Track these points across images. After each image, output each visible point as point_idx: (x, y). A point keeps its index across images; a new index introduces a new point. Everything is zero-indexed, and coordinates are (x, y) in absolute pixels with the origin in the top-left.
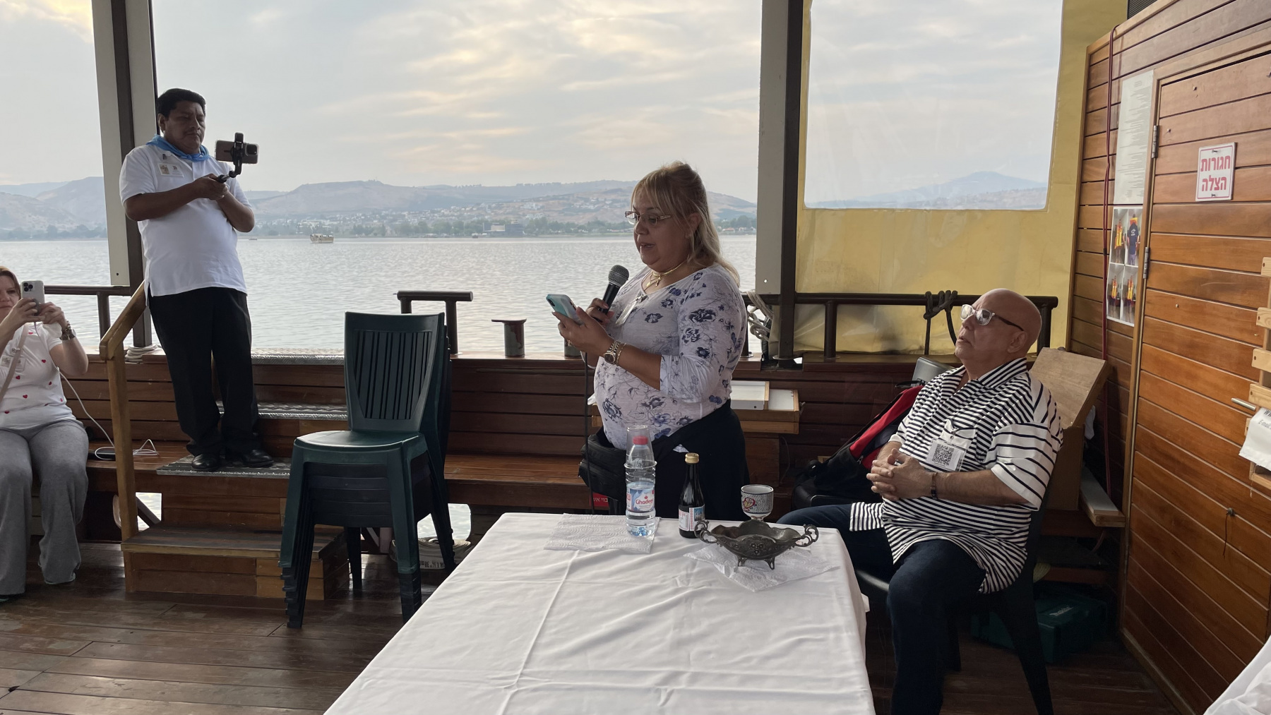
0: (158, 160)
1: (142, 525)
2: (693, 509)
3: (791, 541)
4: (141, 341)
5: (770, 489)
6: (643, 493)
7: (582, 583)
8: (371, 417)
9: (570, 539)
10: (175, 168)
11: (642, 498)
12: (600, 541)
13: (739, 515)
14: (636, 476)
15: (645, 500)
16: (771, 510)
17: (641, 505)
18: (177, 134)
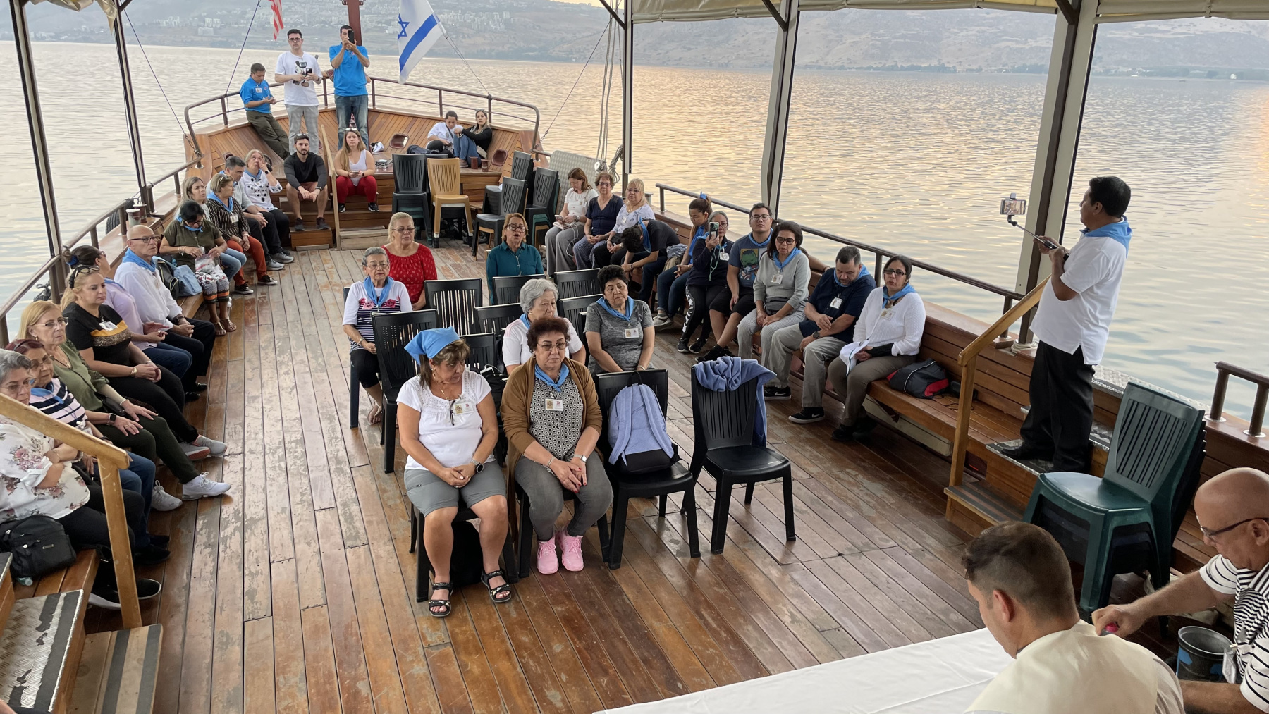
4: (1024, 339)
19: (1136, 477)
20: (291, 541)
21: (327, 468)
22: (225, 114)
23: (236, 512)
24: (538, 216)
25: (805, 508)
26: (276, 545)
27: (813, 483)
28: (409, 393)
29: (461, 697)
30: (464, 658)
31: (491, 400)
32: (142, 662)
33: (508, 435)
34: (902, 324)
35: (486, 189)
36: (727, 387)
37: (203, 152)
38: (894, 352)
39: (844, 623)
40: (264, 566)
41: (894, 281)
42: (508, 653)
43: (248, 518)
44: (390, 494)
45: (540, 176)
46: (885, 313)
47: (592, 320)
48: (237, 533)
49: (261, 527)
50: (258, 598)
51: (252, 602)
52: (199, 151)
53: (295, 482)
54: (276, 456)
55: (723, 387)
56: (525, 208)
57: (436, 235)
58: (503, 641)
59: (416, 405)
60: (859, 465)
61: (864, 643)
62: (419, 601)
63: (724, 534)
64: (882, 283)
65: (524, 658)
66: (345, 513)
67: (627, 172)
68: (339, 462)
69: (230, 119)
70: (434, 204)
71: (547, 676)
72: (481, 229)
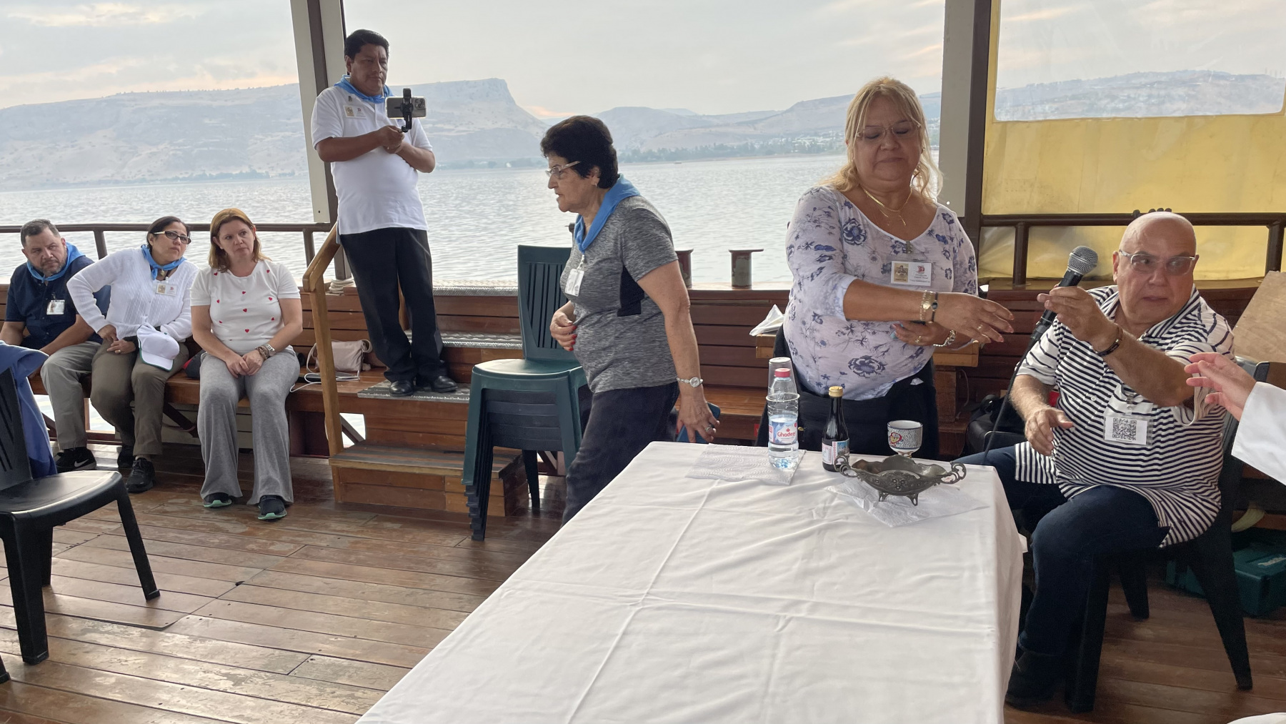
0: (345, 102)
1: (347, 442)
2: (837, 442)
3: (936, 479)
4: (340, 275)
5: (918, 425)
6: (785, 426)
7: (717, 511)
8: (543, 347)
9: (712, 468)
10: (359, 110)
11: (784, 431)
12: (741, 471)
13: (884, 449)
14: (779, 410)
15: (787, 433)
16: (919, 446)
17: (782, 437)
18: (360, 76)
39: (313, 649)
41: (179, 247)
46: (163, 287)
61: (358, 655)
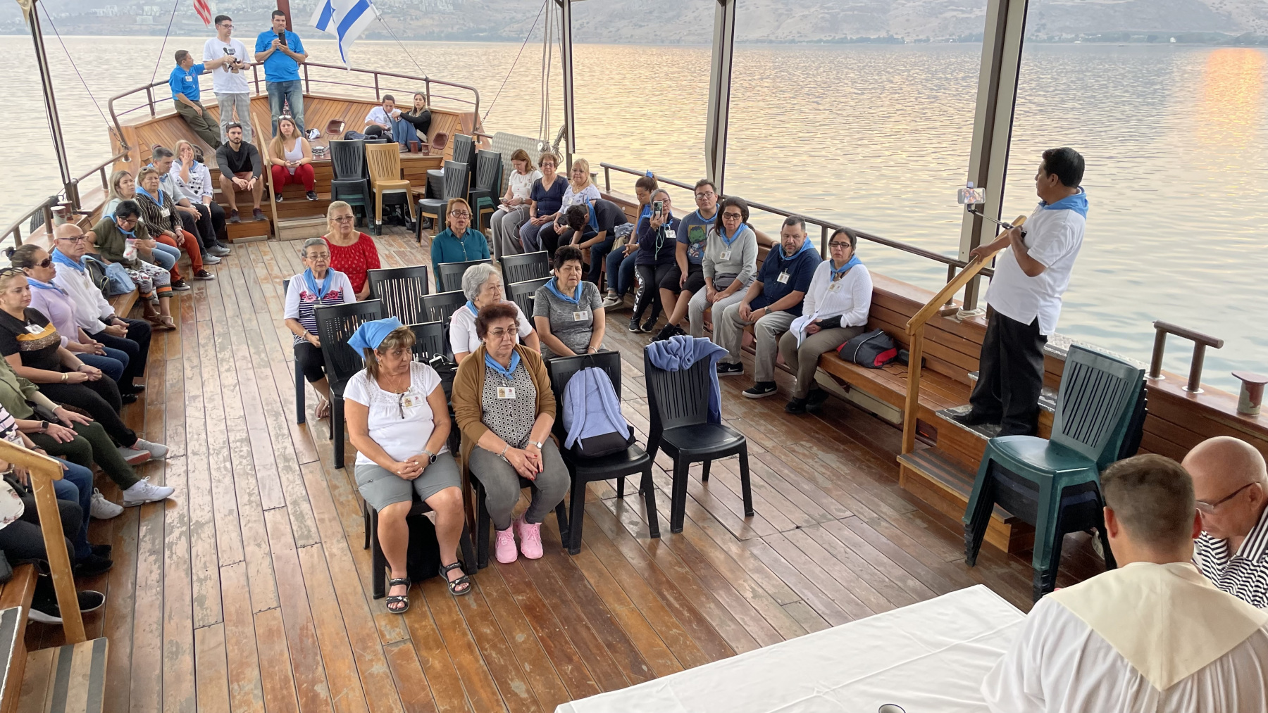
4: (968, 305)
19: (1081, 437)
20: (239, 544)
21: (274, 467)
22: (151, 104)
23: (181, 517)
24: (482, 199)
25: (762, 483)
26: (224, 549)
27: (768, 457)
28: (356, 388)
29: (423, 694)
30: (424, 653)
31: (441, 391)
32: (88, 678)
33: (461, 426)
34: (850, 296)
35: (427, 173)
36: (680, 366)
37: (130, 145)
38: (843, 324)
39: (805, 596)
40: (213, 571)
41: (841, 253)
42: (469, 646)
43: (194, 522)
44: (341, 490)
45: (482, 157)
46: (833, 286)
47: (540, 305)
48: (183, 538)
49: (208, 530)
50: (207, 603)
51: (202, 608)
52: (125, 143)
53: (242, 483)
54: (221, 456)
55: (676, 366)
56: (469, 192)
57: (378, 222)
58: (464, 634)
59: (363, 401)
60: (813, 437)
61: (825, 614)
62: (376, 598)
63: (683, 512)
64: (829, 256)
65: (486, 650)
66: (295, 511)
67: (571, 152)
68: (286, 460)
69: (156, 111)
70: (375, 190)
71: (510, 668)
72: (424, 214)
